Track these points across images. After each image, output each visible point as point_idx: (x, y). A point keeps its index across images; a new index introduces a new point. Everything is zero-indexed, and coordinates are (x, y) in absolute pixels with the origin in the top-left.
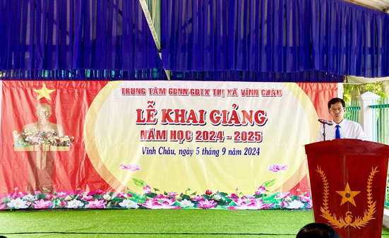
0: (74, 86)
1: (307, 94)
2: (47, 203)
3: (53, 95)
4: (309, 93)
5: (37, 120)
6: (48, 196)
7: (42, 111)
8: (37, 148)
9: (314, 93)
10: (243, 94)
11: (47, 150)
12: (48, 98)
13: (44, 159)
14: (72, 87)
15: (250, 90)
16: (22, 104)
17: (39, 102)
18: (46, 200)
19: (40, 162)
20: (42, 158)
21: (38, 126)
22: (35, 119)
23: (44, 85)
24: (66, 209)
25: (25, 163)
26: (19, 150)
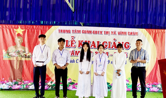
0: (35, 28)
1: (150, 34)
2: (19, 86)
3: (24, 32)
4: (151, 34)
5: (15, 44)
6: (20, 83)
7: (18, 40)
8: (15, 59)
9: (154, 34)
10: (119, 34)
11: (20, 60)
12: (21, 33)
13: (18, 64)
14: (34, 28)
15: (122, 32)
16: (8, 36)
17: (16, 36)
18: (18, 85)
19: (16, 66)
20: (17, 64)
21: (16, 47)
22: (14, 44)
23: (19, 27)
24: (29, 89)
25: (8, 66)
26: (5, 59)
